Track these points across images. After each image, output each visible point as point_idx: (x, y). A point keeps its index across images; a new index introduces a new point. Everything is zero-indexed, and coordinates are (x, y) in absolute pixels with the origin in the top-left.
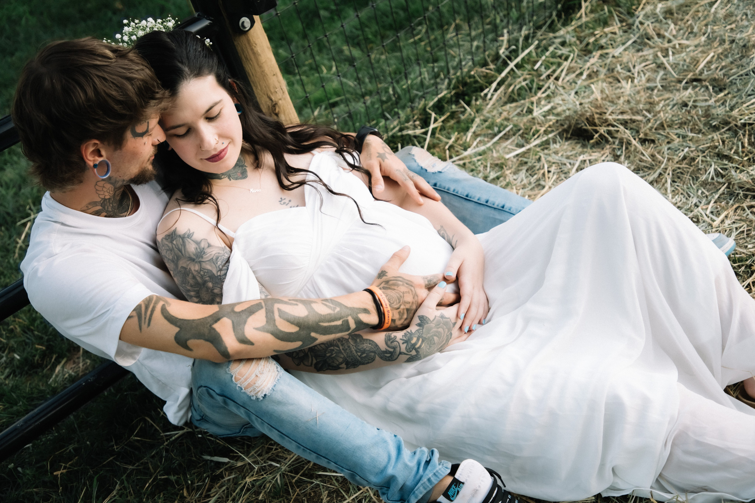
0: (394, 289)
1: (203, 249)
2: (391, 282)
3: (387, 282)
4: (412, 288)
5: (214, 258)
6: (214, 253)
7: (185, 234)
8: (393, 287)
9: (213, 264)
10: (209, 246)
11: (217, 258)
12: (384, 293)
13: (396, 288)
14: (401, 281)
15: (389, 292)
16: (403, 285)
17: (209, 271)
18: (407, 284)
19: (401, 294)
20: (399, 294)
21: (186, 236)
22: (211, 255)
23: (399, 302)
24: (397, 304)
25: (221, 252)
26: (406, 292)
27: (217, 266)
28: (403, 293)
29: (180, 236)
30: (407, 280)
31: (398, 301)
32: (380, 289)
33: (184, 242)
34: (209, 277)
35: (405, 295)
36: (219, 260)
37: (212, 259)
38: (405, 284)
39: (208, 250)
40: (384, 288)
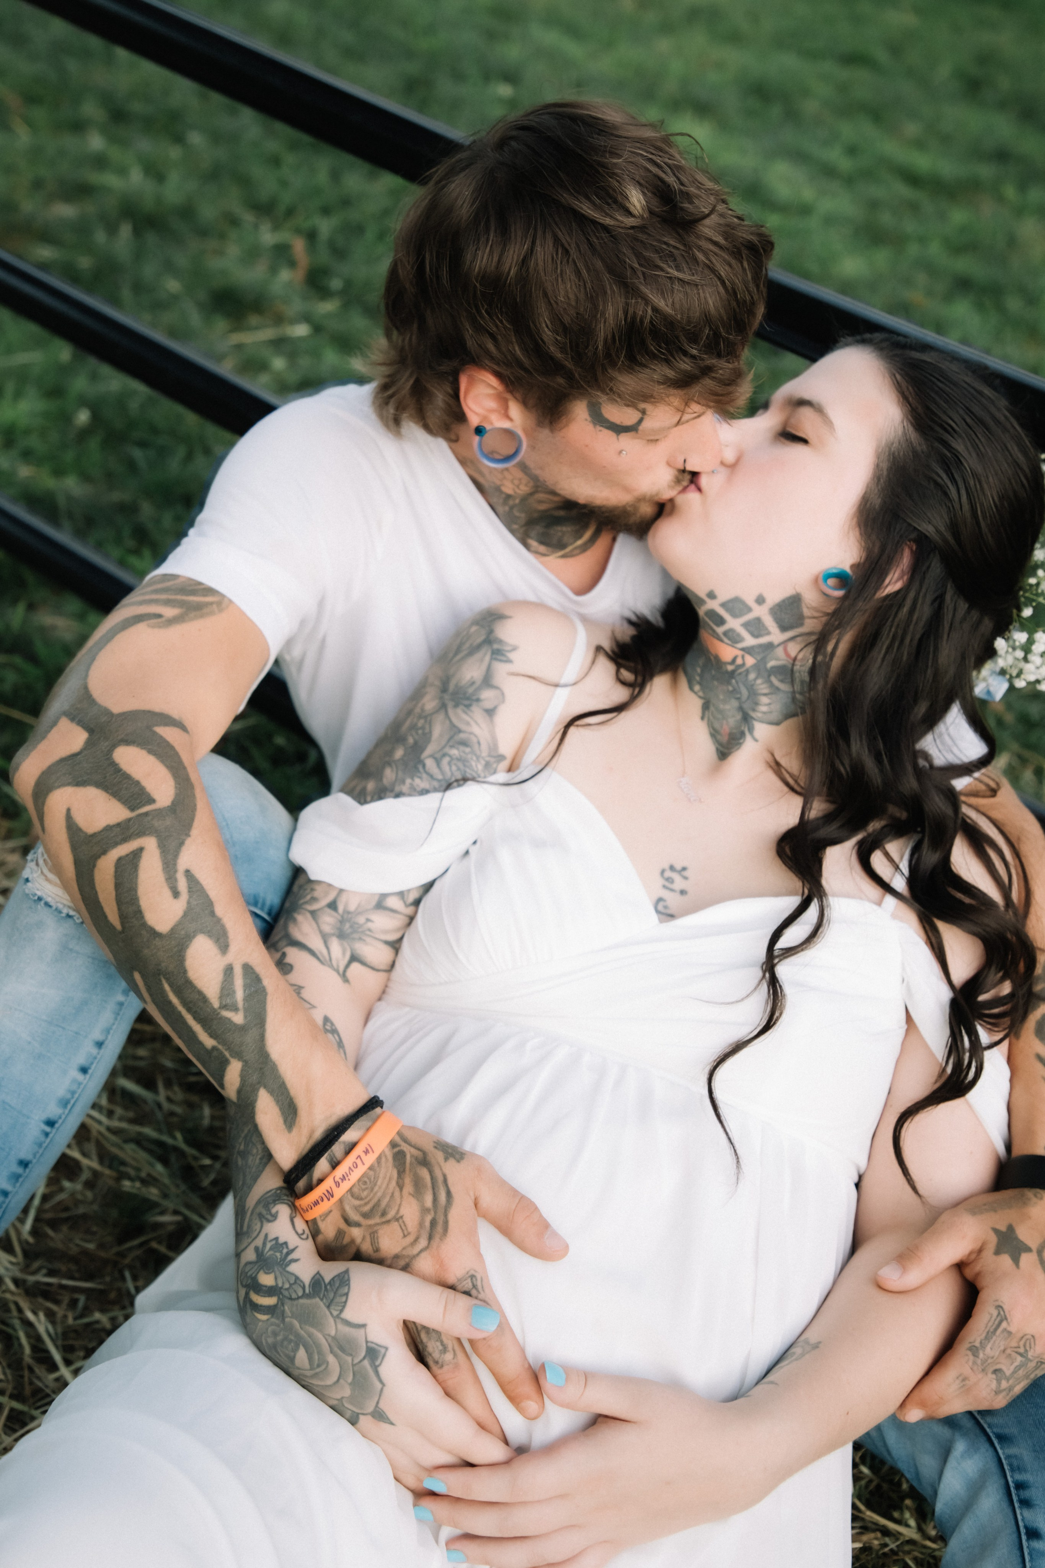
0: (401, 1187)
1: (478, 700)
2: (424, 1173)
3: (424, 1161)
4: (423, 1243)
5: (462, 736)
6: (475, 729)
7: (500, 642)
8: (408, 1181)
9: (446, 737)
10: (490, 712)
11: (464, 743)
12: (379, 1159)
13: (409, 1188)
14: (435, 1200)
15: (389, 1171)
16: (424, 1211)
17: (427, 737)
18: (433, 1223)
19: (391, 1214)
20: (388, 1205)
21: (496, 646)
22: (468, 724)
23: (366, 1216)
24: (356, 1208)
25: (484, 747)
26: (403, 1228)
27: (447, 750)
28: (398, 1218)
29: (491, 632)
30: (446, 1223)
31: (366, 1209)
32: (393, 1144)
33: (479, 647)
34: (416, 743)
35: (395, 1225)
36: (462, 748)
37: (460, 731)
38: (428, 1219)
39: (477, 712)
40: (399, 1157)
